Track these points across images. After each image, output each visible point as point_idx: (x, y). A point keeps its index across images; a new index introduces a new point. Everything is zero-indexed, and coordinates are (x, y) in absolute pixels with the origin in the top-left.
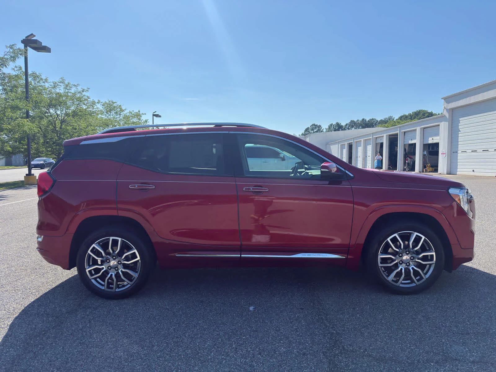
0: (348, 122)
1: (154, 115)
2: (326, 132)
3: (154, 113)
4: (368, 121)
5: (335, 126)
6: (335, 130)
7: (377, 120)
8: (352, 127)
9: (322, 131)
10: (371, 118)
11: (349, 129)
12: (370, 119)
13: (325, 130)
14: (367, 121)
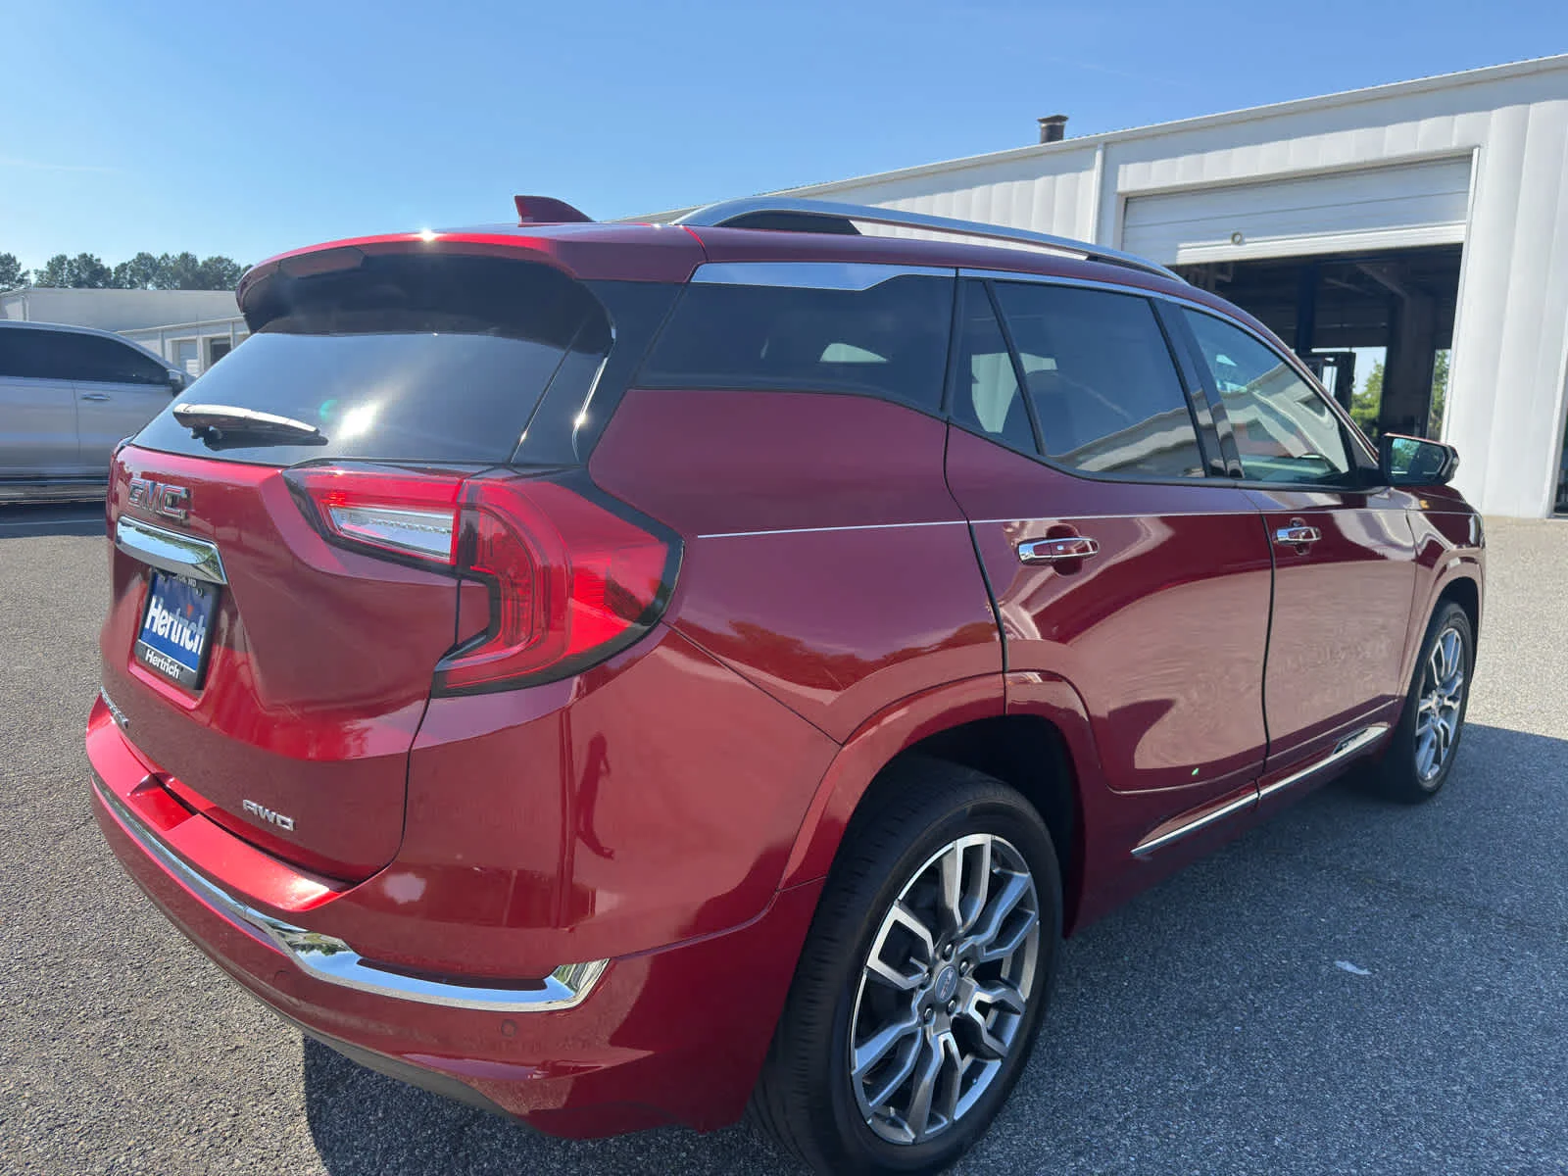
0: (129, 257)
2: (36, 286)
4: (205, 264)
5: (78, 268)
6: (78, 284)
7: (235, 265)
8: (147, 278)
9: (21, 281)
10: (216, 256)
11: (133, 285)
12: (211, 260)
13: (33, 279)
14: (200, 263)
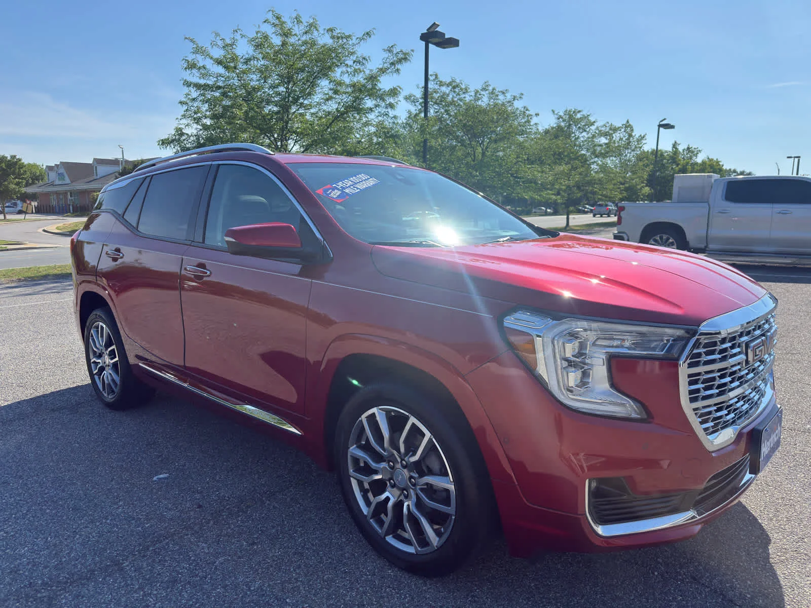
1: (660, 126)
3: (662, 121)
